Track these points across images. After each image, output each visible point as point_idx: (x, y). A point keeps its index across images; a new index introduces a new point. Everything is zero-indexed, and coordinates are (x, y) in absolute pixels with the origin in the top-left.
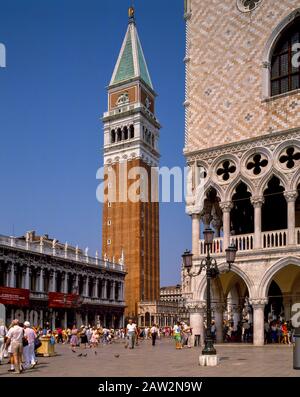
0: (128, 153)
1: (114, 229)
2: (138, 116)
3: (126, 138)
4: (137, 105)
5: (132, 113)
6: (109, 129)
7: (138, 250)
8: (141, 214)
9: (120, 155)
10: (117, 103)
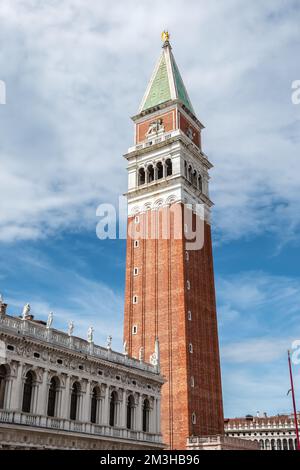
0: (164, 197)
1: (143, 310)
2: (177, 146)
3: (160, 176)
4: (176, 133)
5: (169, 143)
6: (136, 167)
7: (183, 342)
8: (185, 283)
9: (152, 200)
10: (147, 134)
